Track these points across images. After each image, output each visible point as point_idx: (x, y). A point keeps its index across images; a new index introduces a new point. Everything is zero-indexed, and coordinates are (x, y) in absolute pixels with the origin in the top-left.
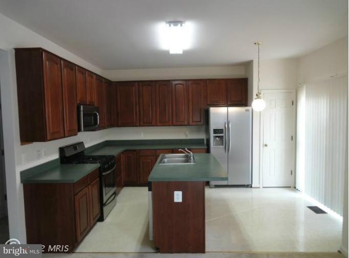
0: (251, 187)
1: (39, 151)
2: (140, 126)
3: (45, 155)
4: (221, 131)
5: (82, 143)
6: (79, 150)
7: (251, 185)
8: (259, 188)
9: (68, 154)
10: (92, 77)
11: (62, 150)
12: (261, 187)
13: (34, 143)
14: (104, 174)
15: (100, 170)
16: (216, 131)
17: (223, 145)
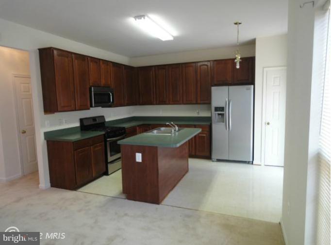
0: (252, 164)
1: (60, 120)
2: (156, 104)
3: (66, 123)
4: (222, 109)
5: (103, 117)
6: (98, 121)
7: (253, 162)
8: (260, 165)
9: (86, 123)
10: (108, 65)
11: (81, 120)
12: (263, 164)
13: (56, 113)
14: (108, 139)
15: (105, 137)
16: (217, 109)
17: (223, 122)
